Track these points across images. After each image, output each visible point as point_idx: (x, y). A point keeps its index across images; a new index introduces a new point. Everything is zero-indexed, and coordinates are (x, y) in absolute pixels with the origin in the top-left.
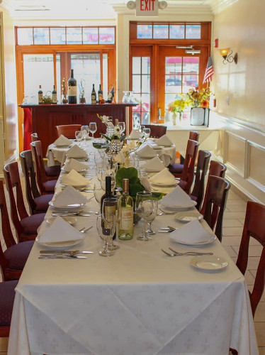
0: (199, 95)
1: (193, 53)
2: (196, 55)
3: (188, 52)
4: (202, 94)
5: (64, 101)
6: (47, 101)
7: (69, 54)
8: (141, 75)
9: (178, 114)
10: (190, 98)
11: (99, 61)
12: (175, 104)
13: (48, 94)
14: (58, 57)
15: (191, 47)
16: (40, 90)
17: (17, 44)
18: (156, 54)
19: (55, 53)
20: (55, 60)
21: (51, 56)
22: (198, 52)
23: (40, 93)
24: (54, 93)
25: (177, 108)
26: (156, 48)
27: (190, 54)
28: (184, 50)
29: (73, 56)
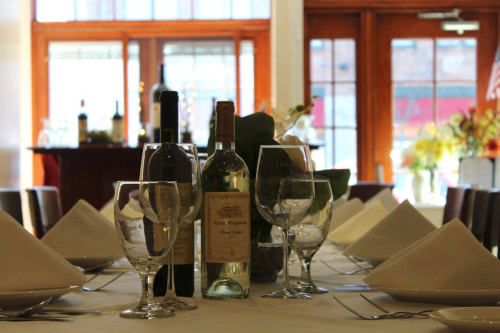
0: (478, 126)
1: (461, 27)
2: (468, 34)
3: (449, 27)
4: (484, 122)
5: (143, 140)
6: (100, 139)
7: (161, 42)
8: (333, 83)
9: (425, 174)
10: (456, 135)
11: (232, 59)
12: (419, 147)
13: (100, 123)
14: (134, 49)
15: (456, 13)
16: (82, 111)
17: (34, 21)
18: (368, 33)
19: (126, 40)
20: (125, 56)
21: (116, 47)
22: (473, 26)
23: (83, 118)
24: (117, 118)
25: (424, 160)
26: (369, 18)
27: (453, 34)
28: (439, 22)
29: (168, 49)
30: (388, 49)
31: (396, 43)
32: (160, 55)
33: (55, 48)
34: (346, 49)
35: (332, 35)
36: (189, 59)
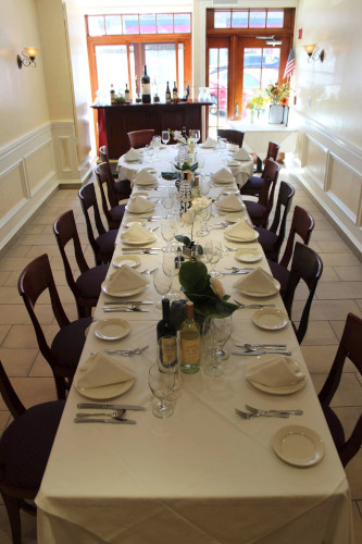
0: (279, 91)
1: (274, 44)
2: (277, 46)
3: (269, 43)
4: (281, 90)
5: (138, 101)
6: (120, 101)
7: (143, 45)
8: (218, 68)
9: (256, 112)
10: (269, 95)
11: (174, 52)
12: (254, 101)
13: (120, 93)
14: (132, 48)
15: (272, 37)
16: (112, 89)
17: (88, 35)
18: (234, 46)
19: (128, 44)
20: (128, 51)
21: (125, 47)
22: (279, 43)
23: (113, 92)
24: (127, 92)
25: (256, 105)
26: (234, 39)
27: (271, 46)
28: (265, 40)
29: (147, 47)
30: (243, 53)
31: (246, 50)
32: (143, 50)
33: (98, 48)
34: (224, 52)
35: (218, 46)
36: (156, 52)
